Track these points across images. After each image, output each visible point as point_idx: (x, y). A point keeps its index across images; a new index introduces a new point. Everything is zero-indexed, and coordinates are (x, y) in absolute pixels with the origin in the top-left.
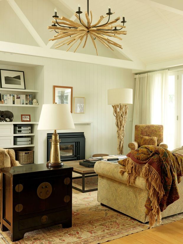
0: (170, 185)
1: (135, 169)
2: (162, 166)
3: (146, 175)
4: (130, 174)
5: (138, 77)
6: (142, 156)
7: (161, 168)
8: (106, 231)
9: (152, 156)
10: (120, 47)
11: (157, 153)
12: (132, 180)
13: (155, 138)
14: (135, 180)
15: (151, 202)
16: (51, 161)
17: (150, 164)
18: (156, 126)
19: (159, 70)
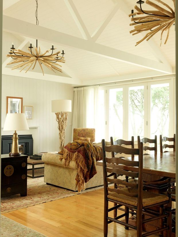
0: (91, 165)
1: (69, 155)
2: (86, 153)
3: (76, 159)
4: (66, 159)
5: (76, 90)
6: (74, 147)
7: (86, 154)
8: (50, 197)
9: (80, 147)
10: (60, 71)
11: (83, 145)
12: (67, 164)
13: (89, 138)
14: (69, 163)
15: (79, 176)
16: (12, 152)
17: (79, 152)
18: (90, 129)
19: (92, 86)
